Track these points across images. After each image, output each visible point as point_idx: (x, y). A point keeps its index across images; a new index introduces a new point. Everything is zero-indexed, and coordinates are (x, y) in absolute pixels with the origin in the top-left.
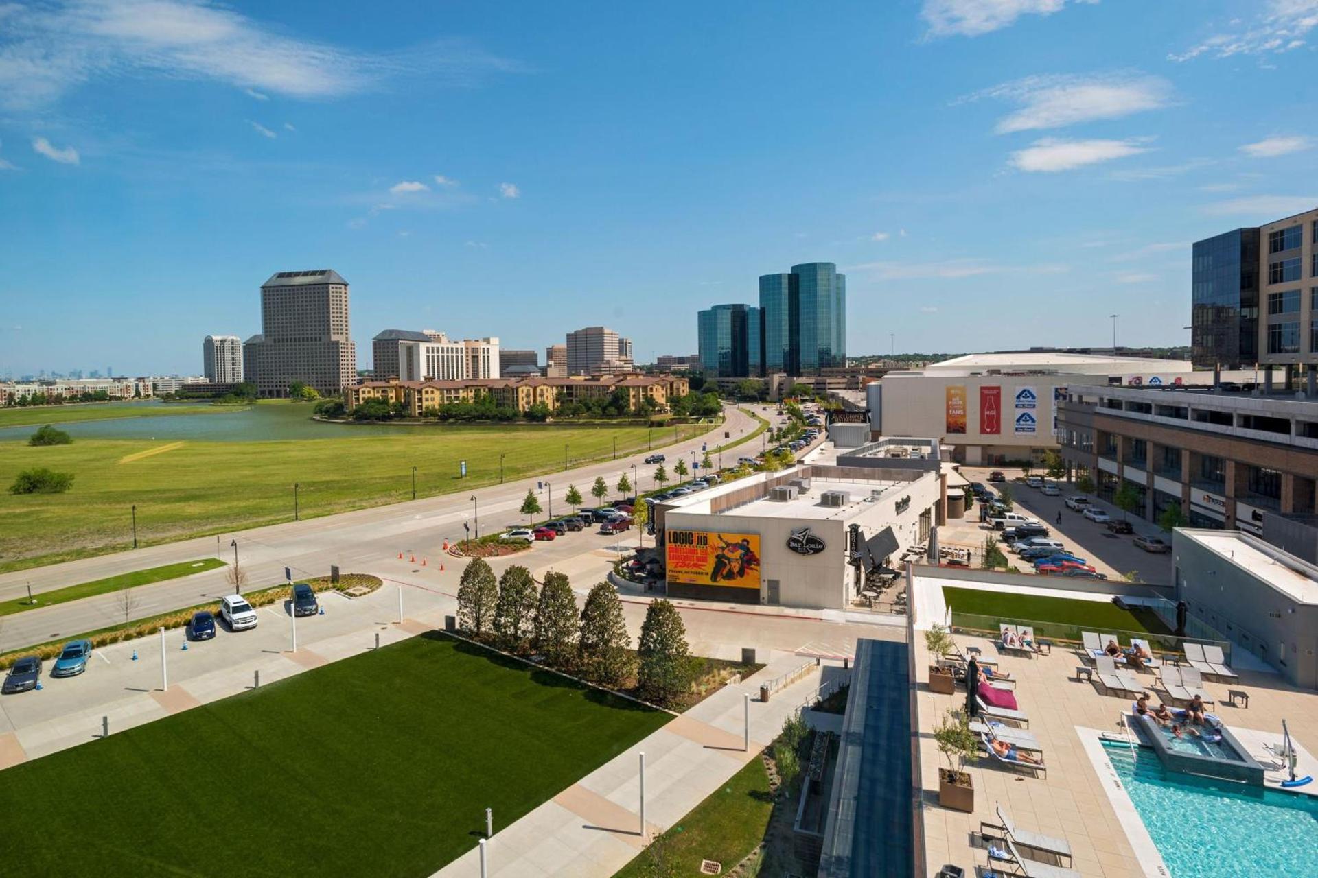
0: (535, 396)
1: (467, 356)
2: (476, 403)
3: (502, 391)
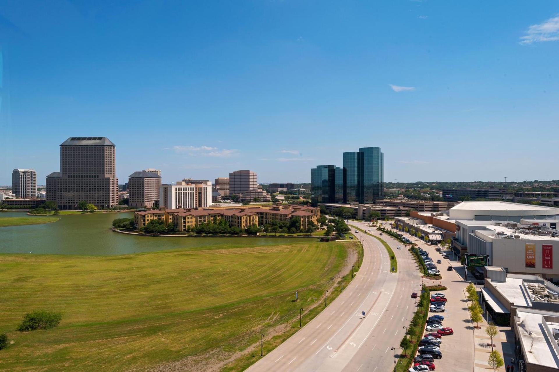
0: (250, 221)
1: (196, 192)
2: (215, 223)
3: (231, 217)
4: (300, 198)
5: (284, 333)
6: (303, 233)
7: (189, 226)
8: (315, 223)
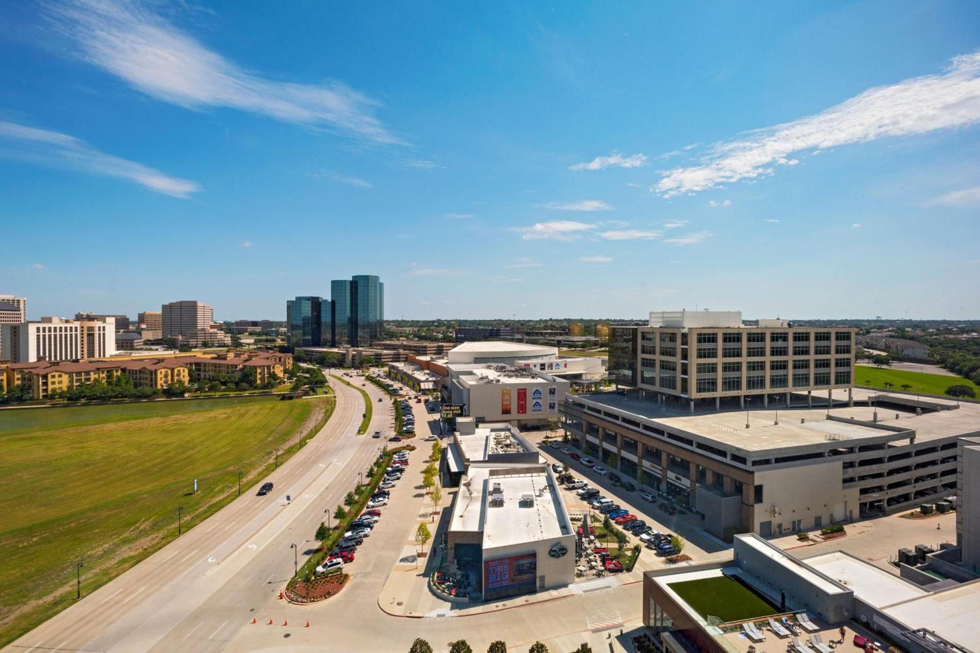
0: (172, 376)
1: (82, 335)
2: (109, 383)
3: (138, 372)
6: (259, 389)
7: (54, 390)
8: (279, 375)
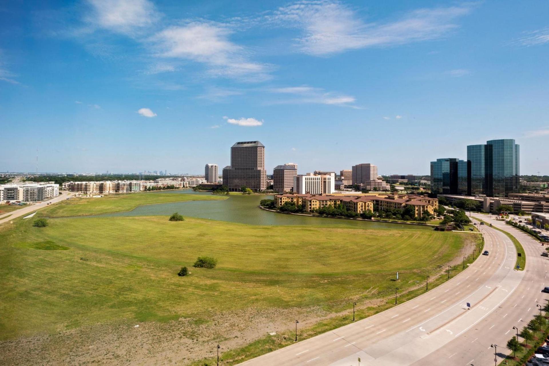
0: (365, 207)
1: (322, 181)
2: (335, 207)
3: (348, 203)
4: (420, 189)
5: (379, 306)
6: (417, 221)
7: (313, 208)
8: (430, 213)
